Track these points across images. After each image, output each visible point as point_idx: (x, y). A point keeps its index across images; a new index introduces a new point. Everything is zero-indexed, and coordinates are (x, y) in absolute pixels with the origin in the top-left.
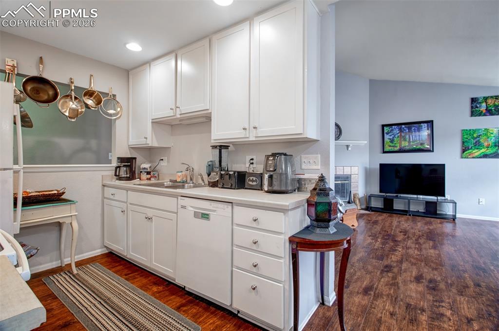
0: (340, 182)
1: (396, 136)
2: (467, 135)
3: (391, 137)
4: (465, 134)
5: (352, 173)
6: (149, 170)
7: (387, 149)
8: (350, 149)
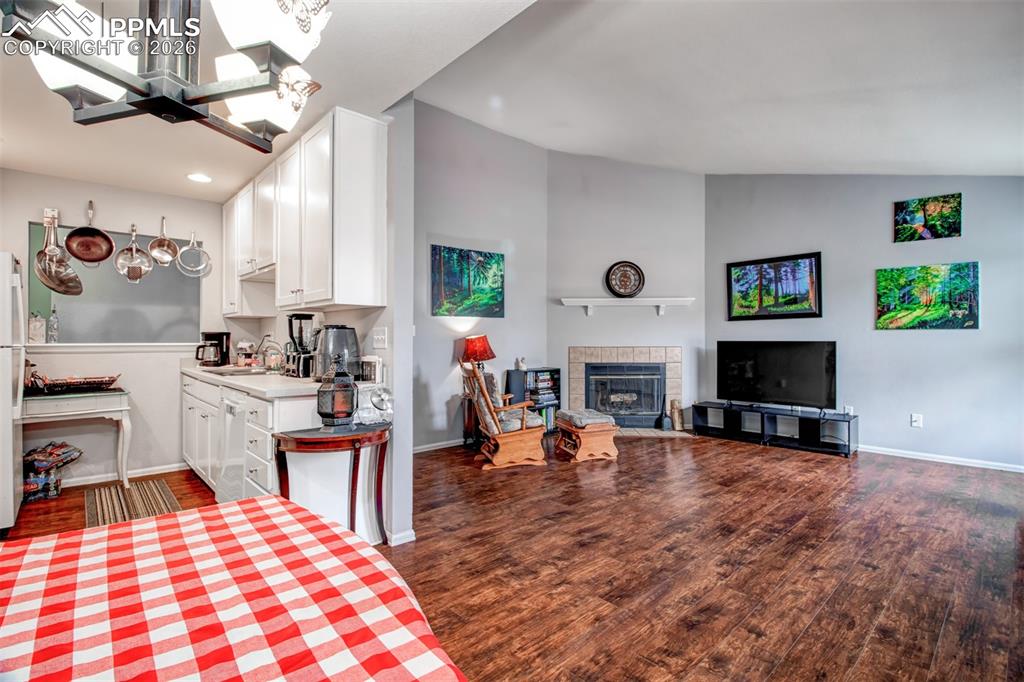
0: (642, 377)
1: (753, 286)
2: (886, 280)
3: (743, 289)
4: (882, 279)
5: (668, 360)
6: (249, 351)
7: (737, 311)
8: (661, 312)
